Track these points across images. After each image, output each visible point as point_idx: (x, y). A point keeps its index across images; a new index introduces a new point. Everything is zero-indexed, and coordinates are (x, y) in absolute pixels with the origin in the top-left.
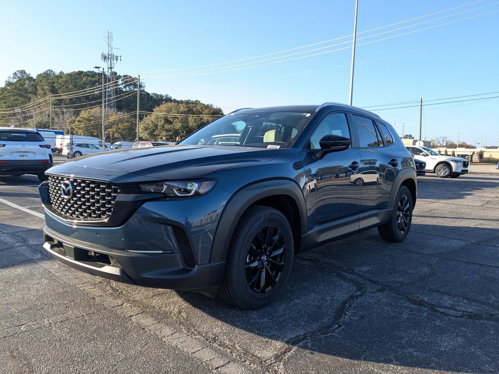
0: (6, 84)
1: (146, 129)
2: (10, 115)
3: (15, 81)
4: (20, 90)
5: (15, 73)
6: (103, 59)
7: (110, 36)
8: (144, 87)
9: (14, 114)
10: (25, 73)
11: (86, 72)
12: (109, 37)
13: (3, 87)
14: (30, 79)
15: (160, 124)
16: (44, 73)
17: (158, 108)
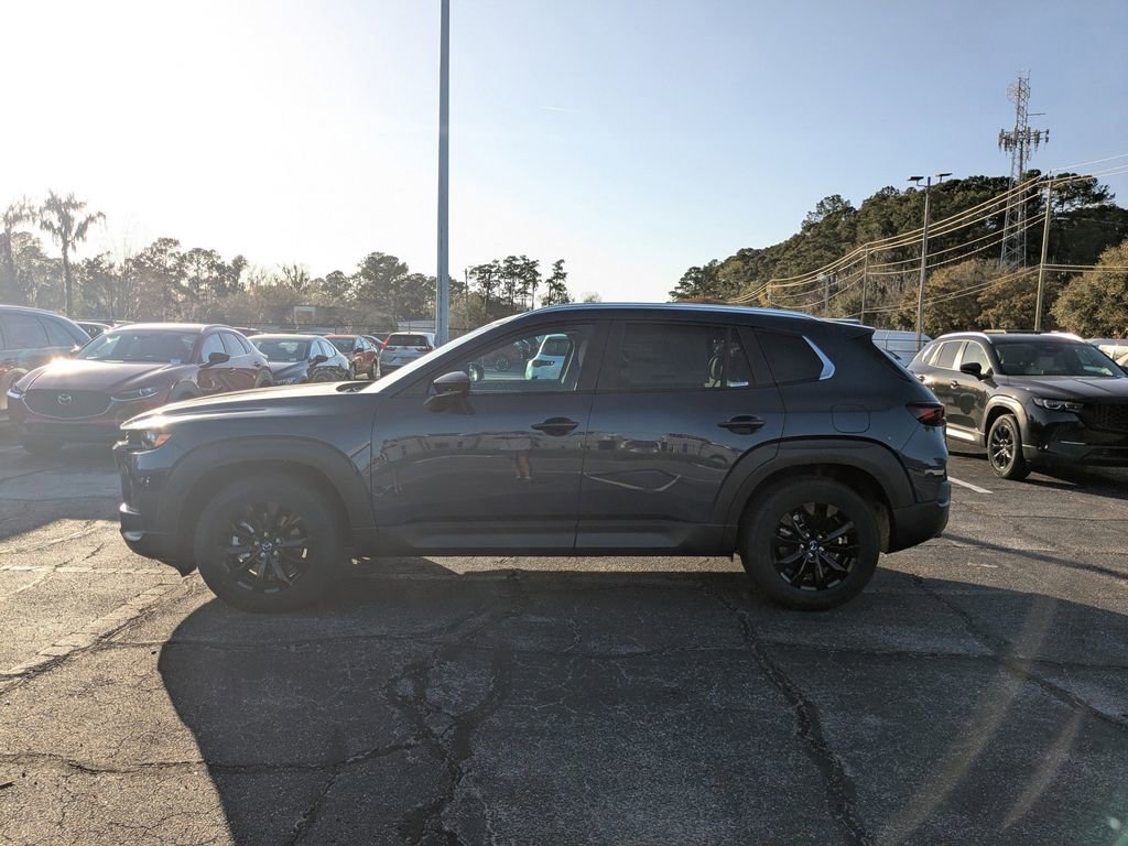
0: (804, 228)
1: (1074, 306)
2: (807, 288)
3: (820, 219)
4: (826, 236)
5: (822, 202)
6: (1003, 146)
7: (1023, 88)
8: (1113, 196)
9: (813, 286)
10: (839, 201)
11: (966, 181)
12: (1022, 91)
13: (799, 233)
14: (848, 210)
15: (1111, 291)
16: (877, 195)
17: (1113, 252)
